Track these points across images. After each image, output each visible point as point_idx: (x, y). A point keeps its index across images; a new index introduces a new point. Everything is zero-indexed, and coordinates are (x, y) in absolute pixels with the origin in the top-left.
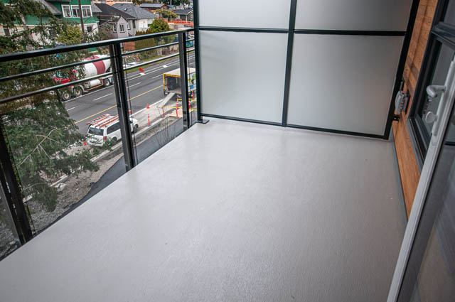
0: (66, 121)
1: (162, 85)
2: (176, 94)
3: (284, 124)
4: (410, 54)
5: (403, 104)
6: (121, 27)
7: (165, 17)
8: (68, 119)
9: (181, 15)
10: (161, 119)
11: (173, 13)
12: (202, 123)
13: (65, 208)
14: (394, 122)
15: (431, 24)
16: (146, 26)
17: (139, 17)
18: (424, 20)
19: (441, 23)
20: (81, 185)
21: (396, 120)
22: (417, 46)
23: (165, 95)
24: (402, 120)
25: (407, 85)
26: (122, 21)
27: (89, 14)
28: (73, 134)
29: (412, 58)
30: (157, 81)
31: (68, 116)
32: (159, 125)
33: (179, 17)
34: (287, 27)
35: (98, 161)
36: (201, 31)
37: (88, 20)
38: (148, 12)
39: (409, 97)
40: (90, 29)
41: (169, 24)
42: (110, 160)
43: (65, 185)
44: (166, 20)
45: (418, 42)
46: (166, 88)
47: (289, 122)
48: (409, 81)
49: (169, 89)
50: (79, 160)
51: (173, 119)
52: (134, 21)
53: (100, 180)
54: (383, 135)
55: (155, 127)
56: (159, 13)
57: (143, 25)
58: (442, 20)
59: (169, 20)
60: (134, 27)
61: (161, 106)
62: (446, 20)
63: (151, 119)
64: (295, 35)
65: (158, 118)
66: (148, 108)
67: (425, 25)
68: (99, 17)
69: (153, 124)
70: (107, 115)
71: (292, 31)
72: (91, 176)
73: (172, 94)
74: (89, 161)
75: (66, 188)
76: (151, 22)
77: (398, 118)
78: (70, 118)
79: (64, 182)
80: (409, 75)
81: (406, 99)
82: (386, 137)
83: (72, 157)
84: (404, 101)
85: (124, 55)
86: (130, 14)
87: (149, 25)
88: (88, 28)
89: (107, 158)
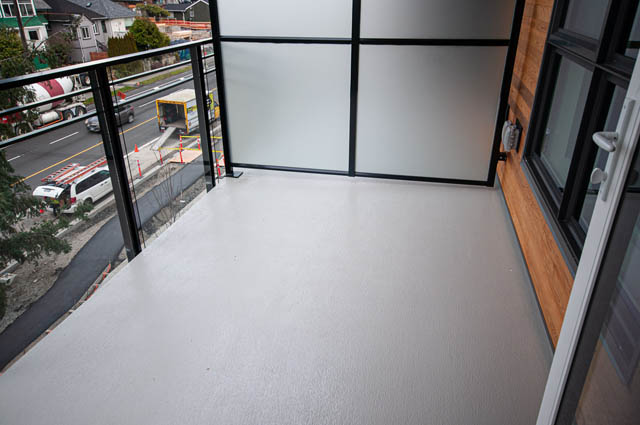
0: (9, 178)
1: (156, 116)
2: (177, 130)
3: (352, 172)
4: (517, 71)
5: (514, 139)
6: (85, 32)
7: (151, 14)
8: (11, 175)
9: (175, 13)
10: (158, 167)
11: (163, 10)
12: (232, 176)
13: (17, 310)
14: (500, 162)
15: (547, 31)
16: (124, 30)
17: (111, 16)
18: (532, 25)
19: (560, 30)
20: (42, 273)
21: (503, 160)
22: (526, 59)
23: (162, 131)
24: (511, 161)
25: (515, 113)
26: (85, 22)
27: (31, 12)
28: (23, 199)
29: (519, 75)
30: (147, 110)
31: (12, 170)
32: (155, 176)
33: (172, 16)
34: (349, 35)
35: (66, 235)
36: (223, 43)
37: (30, 22)
38: (125, 9)
39: (521, 130)
40: (34, 36)
41: (158, 25)
42: (85, 232)
43: (14, 275)
44: (153, 20)
45: (527, 55)
46: (162, 121)
47: (359, 169)
48: (517, 107)
49: (167, 122)
50: (38, 238)
51: (176, 166)
52: (103, 22)
53: (70, 264)
54: (486, 180)
55: (150, 179)
56: (142, 10)
57: (119, 28)
58: (562, 25)
59: (157, 20)
60: (105, 31)
61: (156, 147)
62: (566, 26)
63: (143, 168)
64: (361, 46)
65: (153, 165)
66: (137, 151)
67: (536, 32)
68: (47, 17)
69: (146, 175)
70: (75, 165)
71: (356, 41)
72: (55, 259)
73: (171, 130)
74: (54, 239)
75: (16, 280)
76: (130, 23)
77: (505, 157)
78: (16, 173)
79: (12, 271)
80: (518, 99)
81: (517, 132)
82: (490, 183)
83: (25, 234)
84: (515, 135)
85: (113, 84)
86: (96, 11)
87: (127, 28)
88: (30, 33)
89: (80, 229)
